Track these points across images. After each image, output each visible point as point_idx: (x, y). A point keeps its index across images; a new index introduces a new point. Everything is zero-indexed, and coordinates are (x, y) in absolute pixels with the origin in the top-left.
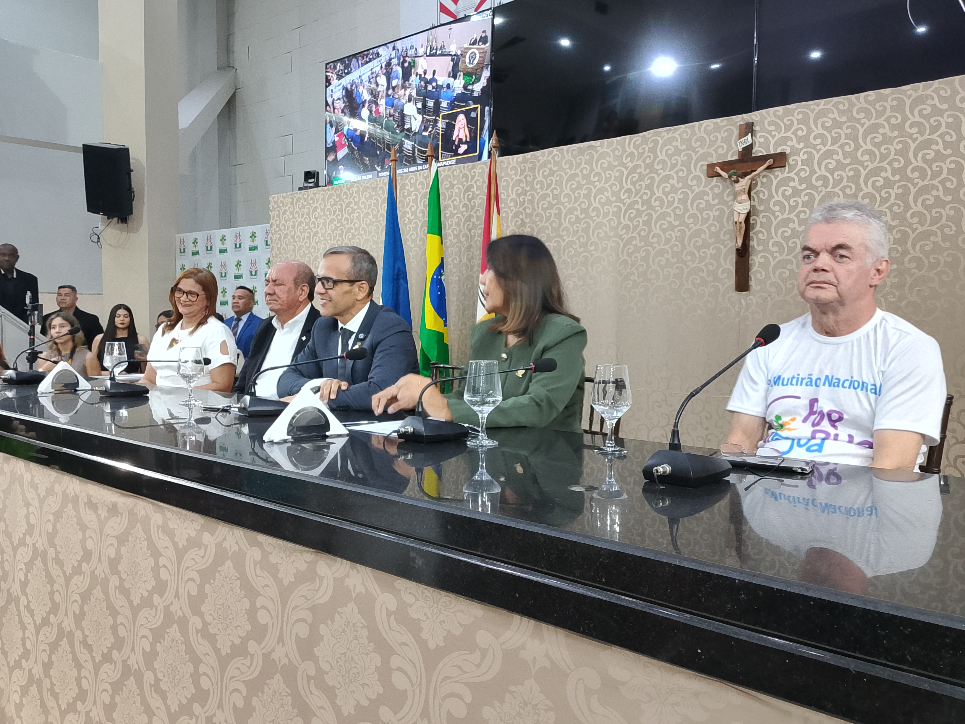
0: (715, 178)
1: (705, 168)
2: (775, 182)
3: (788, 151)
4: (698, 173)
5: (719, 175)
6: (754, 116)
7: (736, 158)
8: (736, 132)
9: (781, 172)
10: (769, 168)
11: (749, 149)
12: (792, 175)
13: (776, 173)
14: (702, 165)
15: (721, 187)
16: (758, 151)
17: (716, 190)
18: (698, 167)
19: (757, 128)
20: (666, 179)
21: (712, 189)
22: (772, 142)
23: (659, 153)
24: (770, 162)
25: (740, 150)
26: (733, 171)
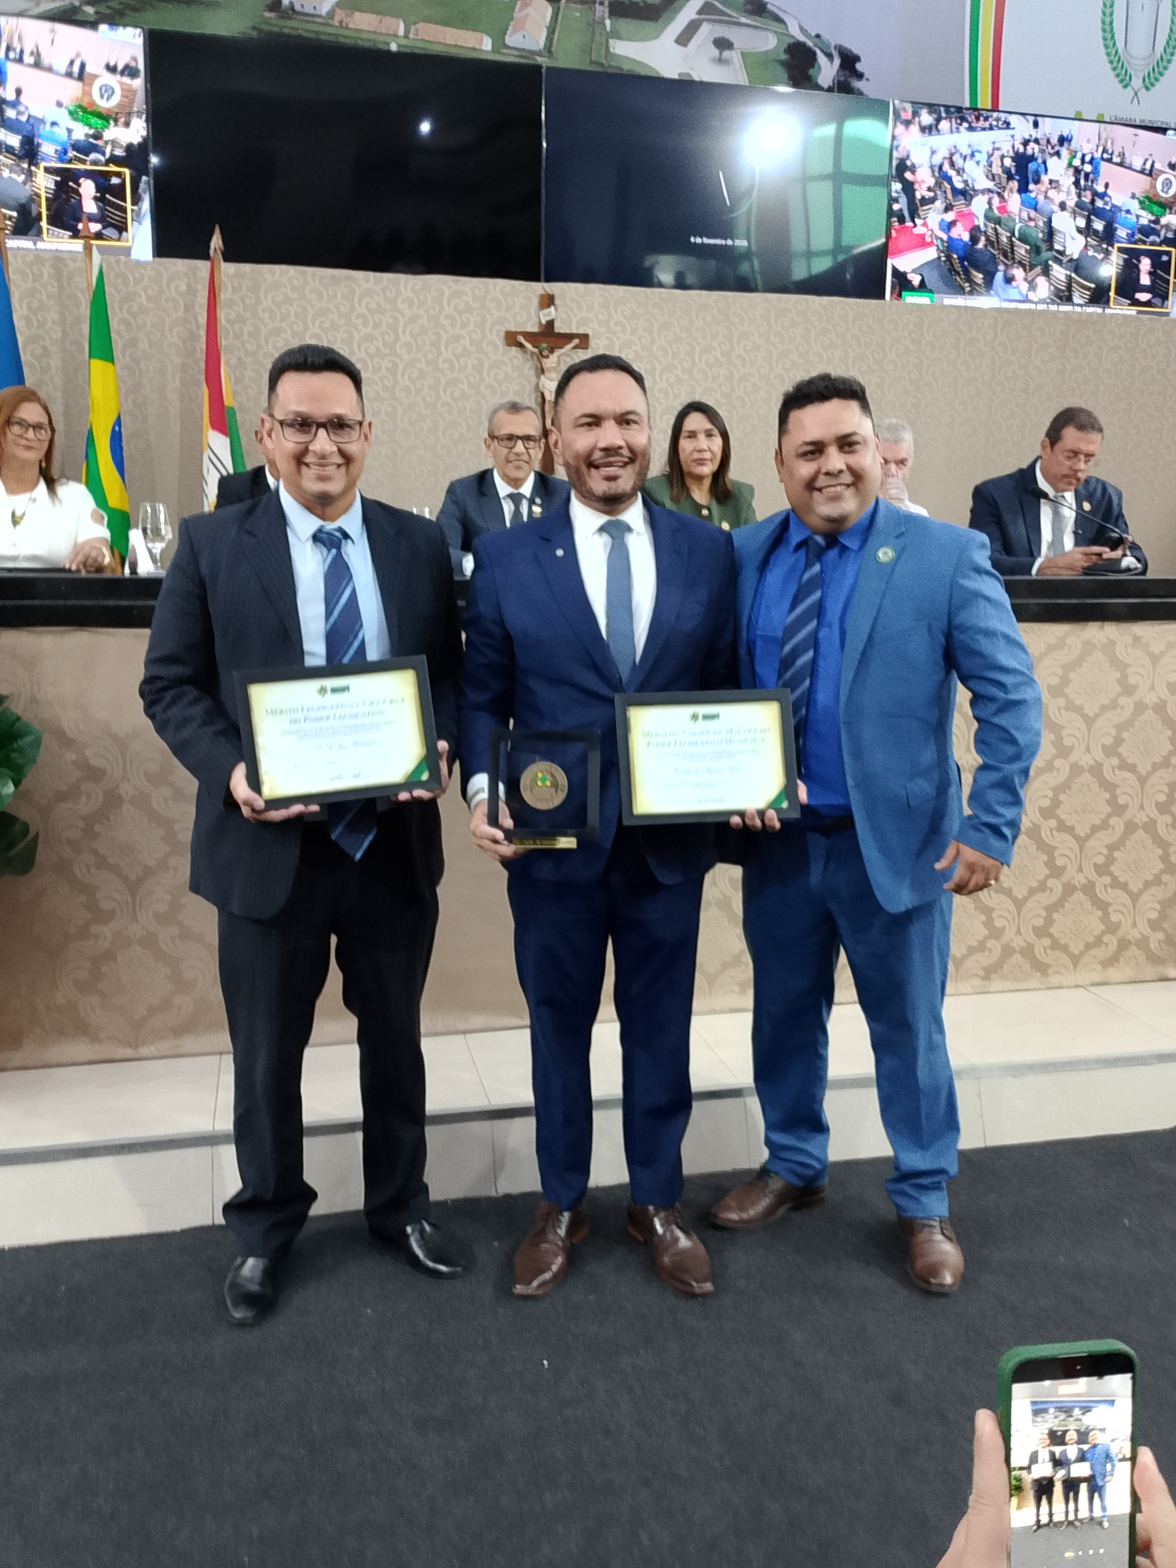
0: (514, 349)
1: (502, 334)
3: (590, 333)
4: (494, 338)
5: (521, 345)
6: (556, 288)
7: (535, 329)
8: (535, 302)
10: (575, 348)
11: (551, 323)
14: (499, 331)
16: (559, 328)
17: (515, 361)
18: (495, 332)
19: (557, 301)
20: (456, 338)
21: (511, 359)
22: (574, 320)
23: (446, 306)
24: (576, 341)
25: (544, 322)
26: (544, 345)
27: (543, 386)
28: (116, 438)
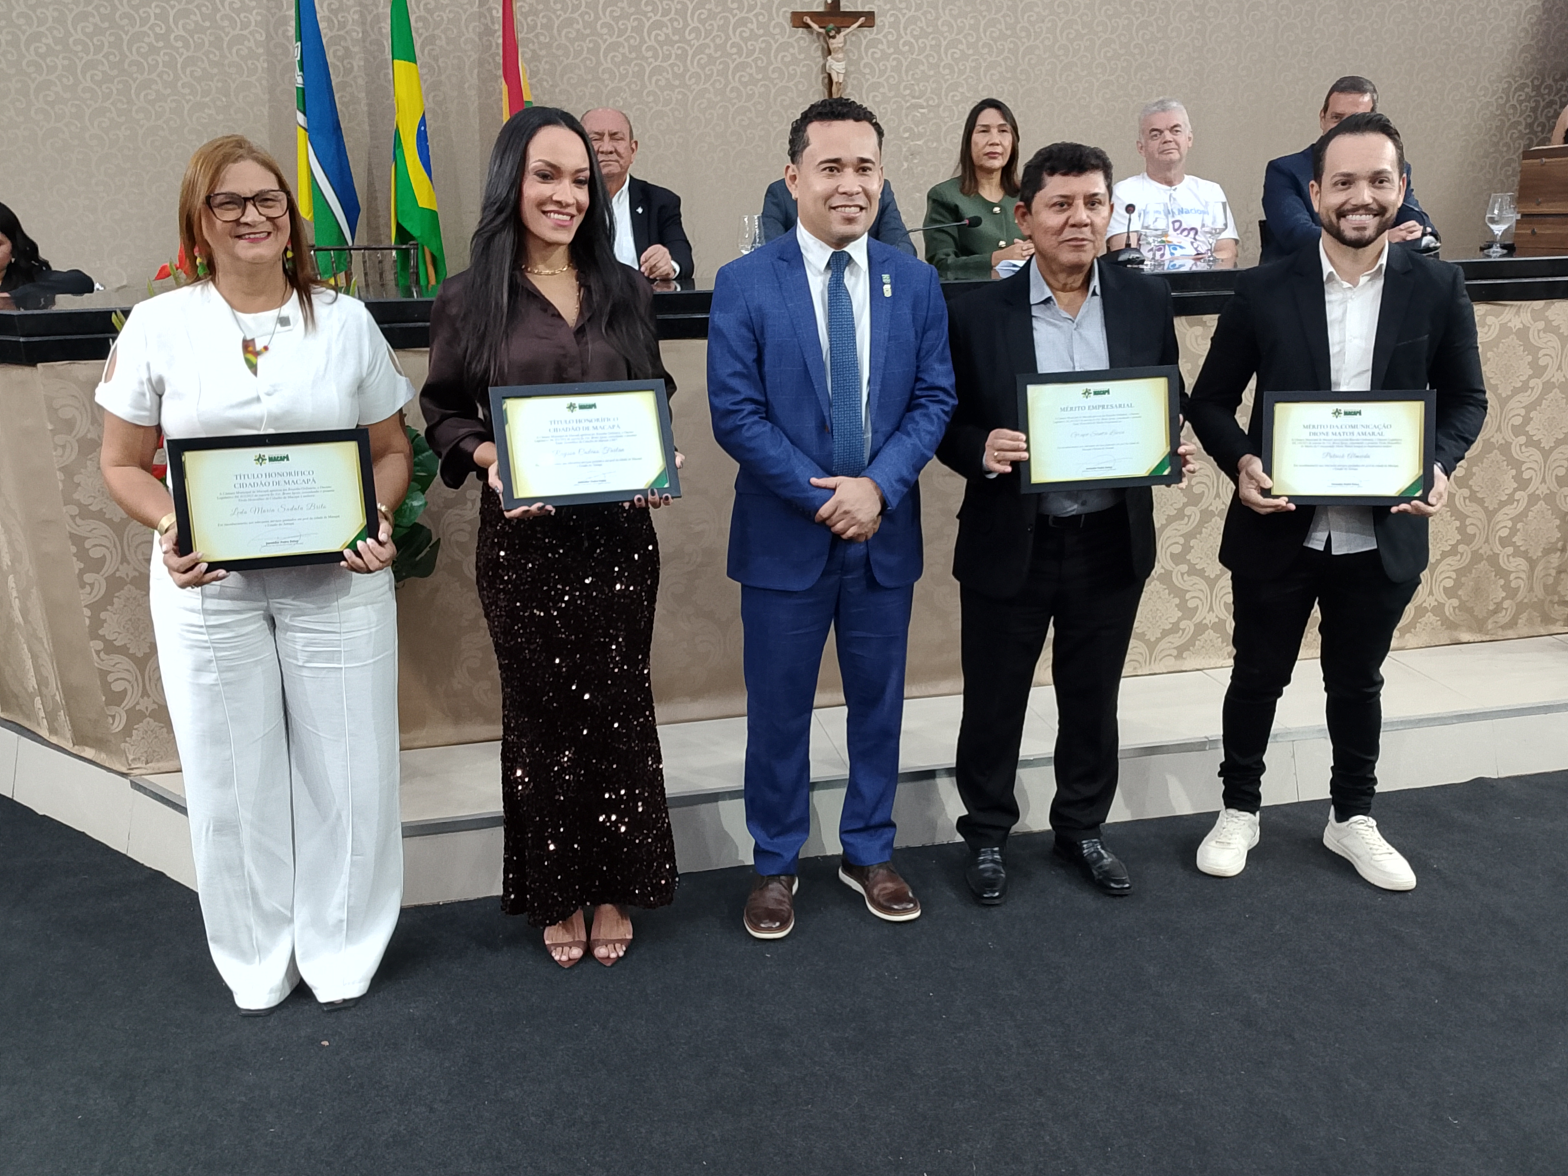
1: (789, 15)
2: (864, 42)
3: (876, 10)
4: (781, 20)
5: (808, 26)
9: (869, 31)
10: (860, 26)
11: (836, 2)
12: (880, 36)
13: (866, 33)
14: (785, 12)
15: (807, 39)
16: (846, 5)
17: (802, 43)
18: (781, 13)
20: (743, 22)
21: (797, 41)
24: (862, 20)
25: (829, 2)
26: (831, 26)
27: (830, 66)
28: (422, 138)
